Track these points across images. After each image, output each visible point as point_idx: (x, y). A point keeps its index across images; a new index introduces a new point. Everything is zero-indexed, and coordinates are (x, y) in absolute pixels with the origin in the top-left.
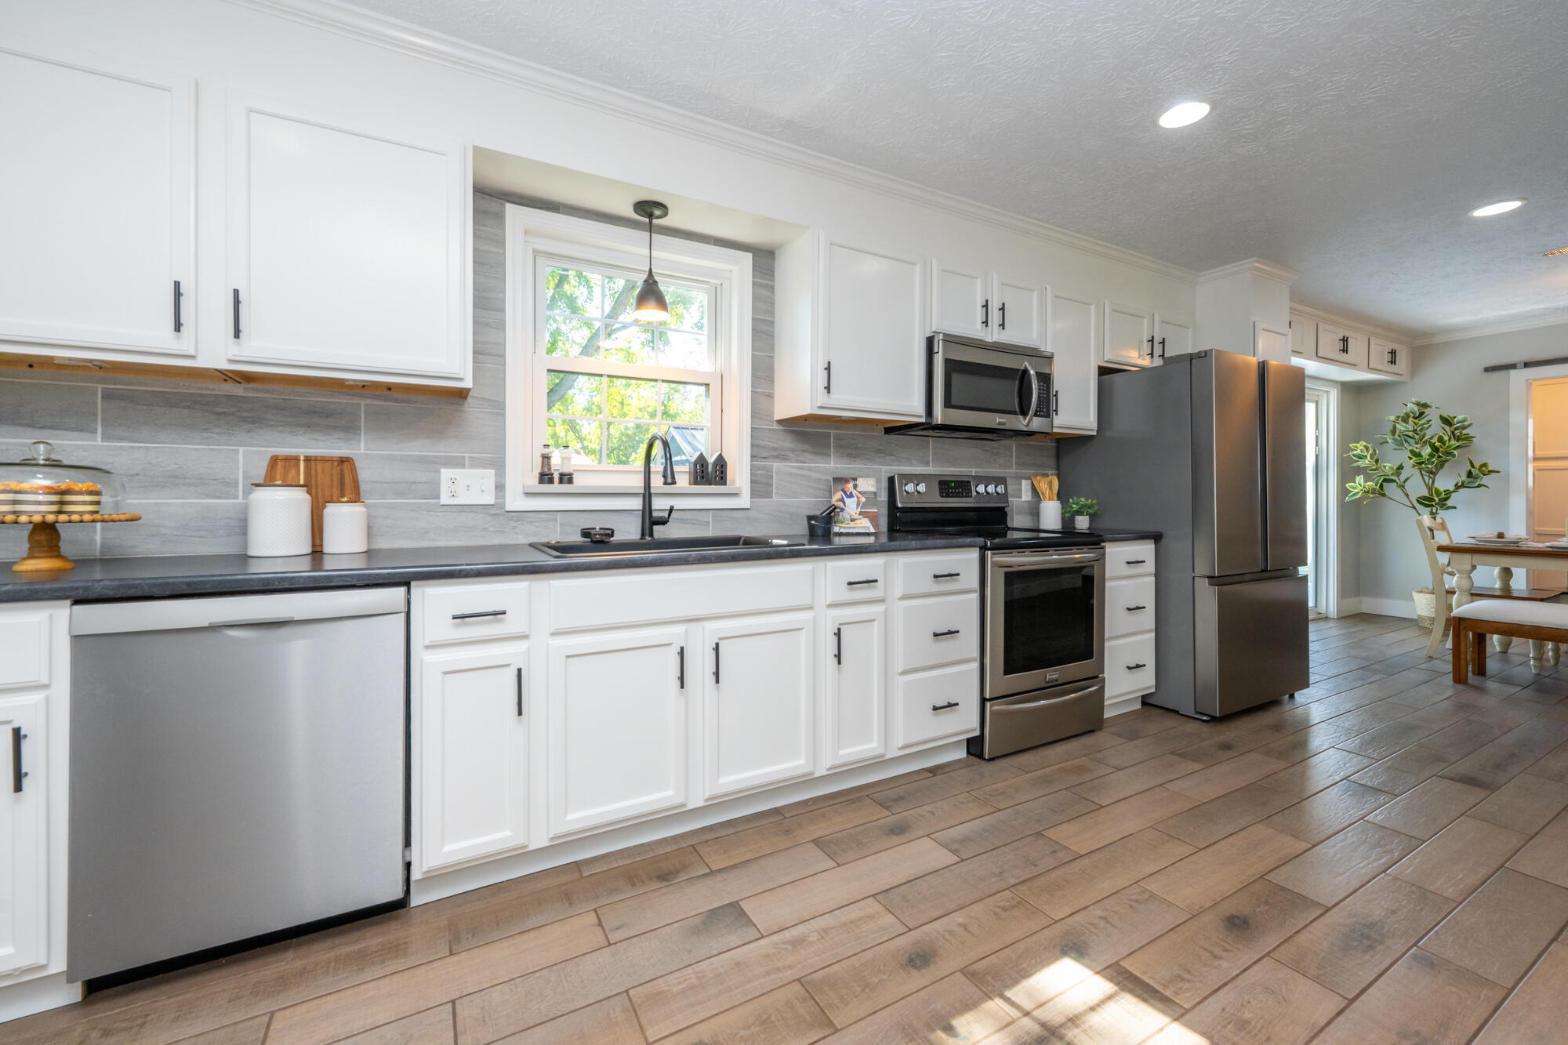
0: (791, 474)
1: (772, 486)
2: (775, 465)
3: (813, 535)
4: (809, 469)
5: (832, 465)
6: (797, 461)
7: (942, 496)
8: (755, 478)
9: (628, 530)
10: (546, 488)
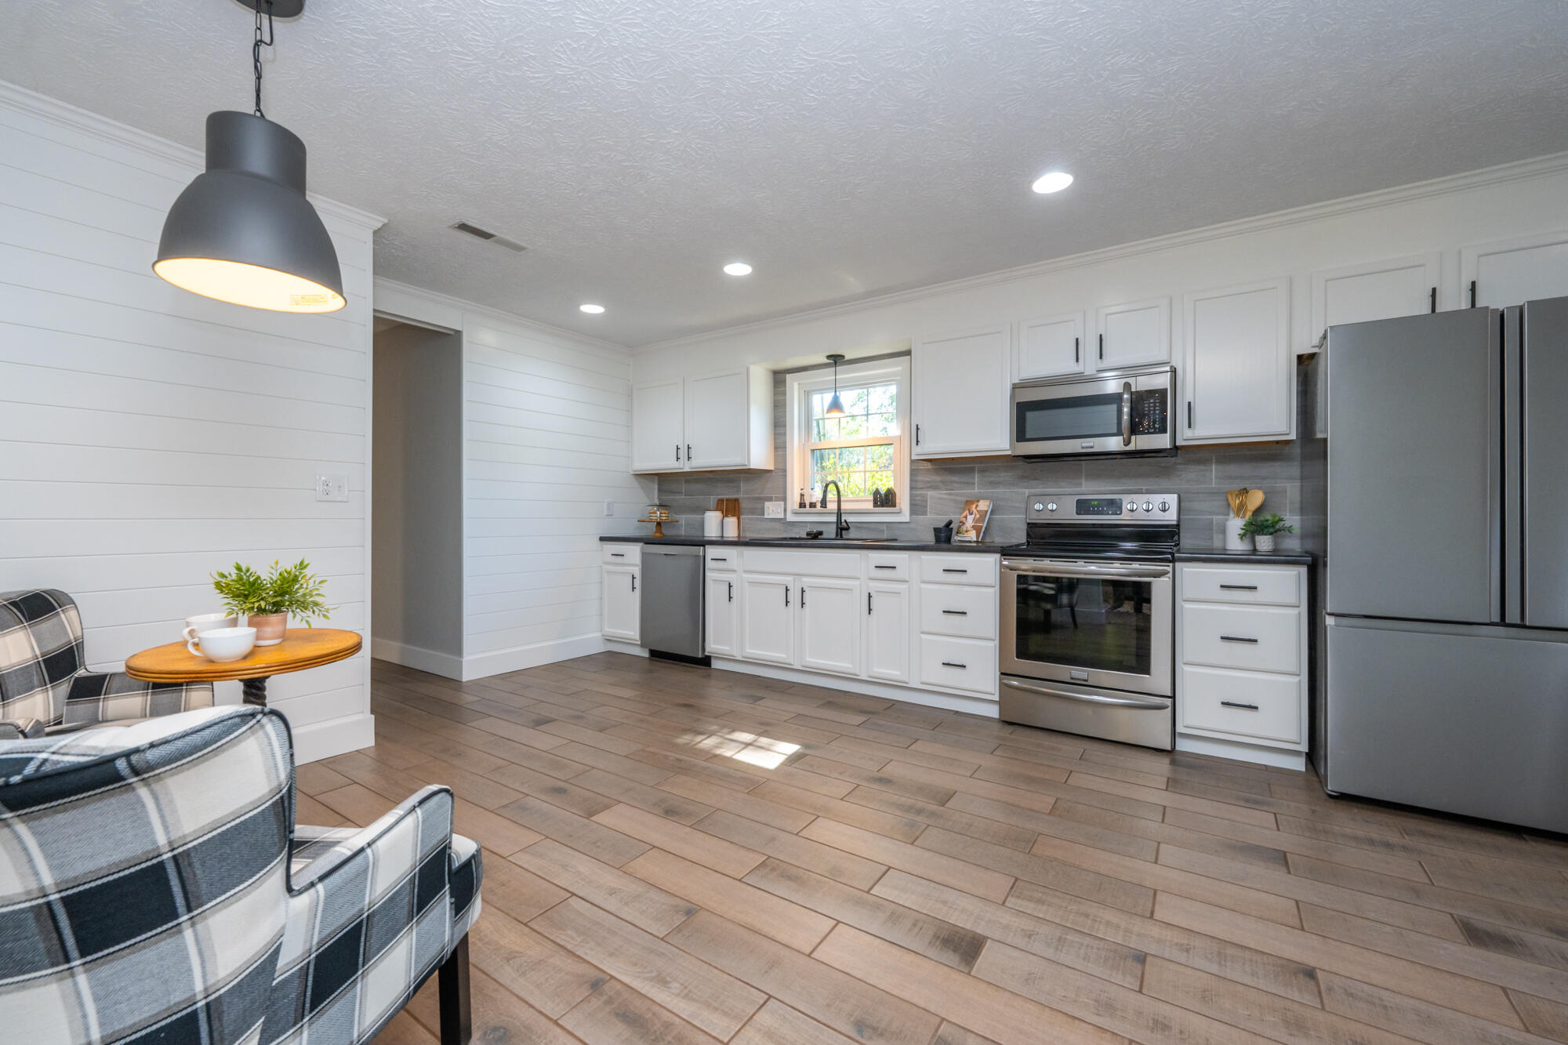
0: (942, 498)
1: (926, 507)
2: (929, 493)
3: (938, 540)
4: (957, 495)
5: (976, 490)
6: (946, 490)
7: (1077, 514)
8: (913, 502)
9: (830, 532)
10: (802, 510)
